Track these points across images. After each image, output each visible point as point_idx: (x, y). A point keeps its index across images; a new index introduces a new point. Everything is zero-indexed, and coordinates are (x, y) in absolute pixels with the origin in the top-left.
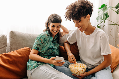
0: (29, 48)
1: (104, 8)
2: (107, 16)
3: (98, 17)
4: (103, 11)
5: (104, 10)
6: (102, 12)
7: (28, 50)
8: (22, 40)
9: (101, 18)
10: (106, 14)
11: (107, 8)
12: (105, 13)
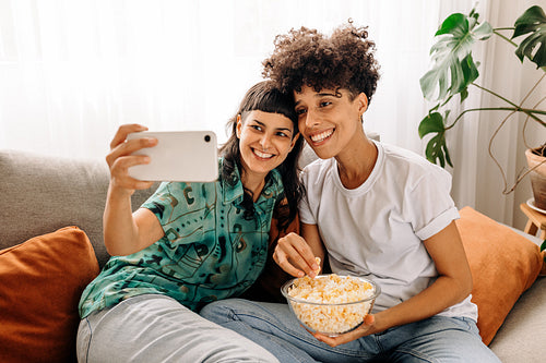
0: (79, 230)
1: (458, 30)
2: (467, 70)
3: (427, 75)
4: (453, 45)
5: (457, 42)
6: (448, 52)
7: (74, 243)
8: (41, 195)
9: (442, 82)
10: (465, 60)
11: (470, 32)
12: (460, 60)
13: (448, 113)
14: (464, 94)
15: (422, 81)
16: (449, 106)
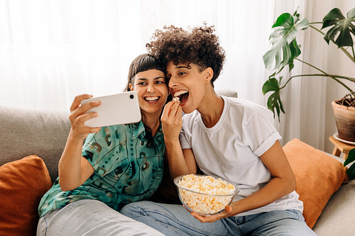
0: (38, 158)
1: (287, 24)
2: (293, 50)
3: (267, 53)
4: (283, 34)
5: (287, 31)
6: (280, 39)
7: (35, 167)
8: (12, 134)
9: (277, 58)
10: (292, 43)
11: (295, 25)
12: (289, 43)
13: (281, 78)
14: (291, 66)
15: (264, 57)
16: (282, 74)
